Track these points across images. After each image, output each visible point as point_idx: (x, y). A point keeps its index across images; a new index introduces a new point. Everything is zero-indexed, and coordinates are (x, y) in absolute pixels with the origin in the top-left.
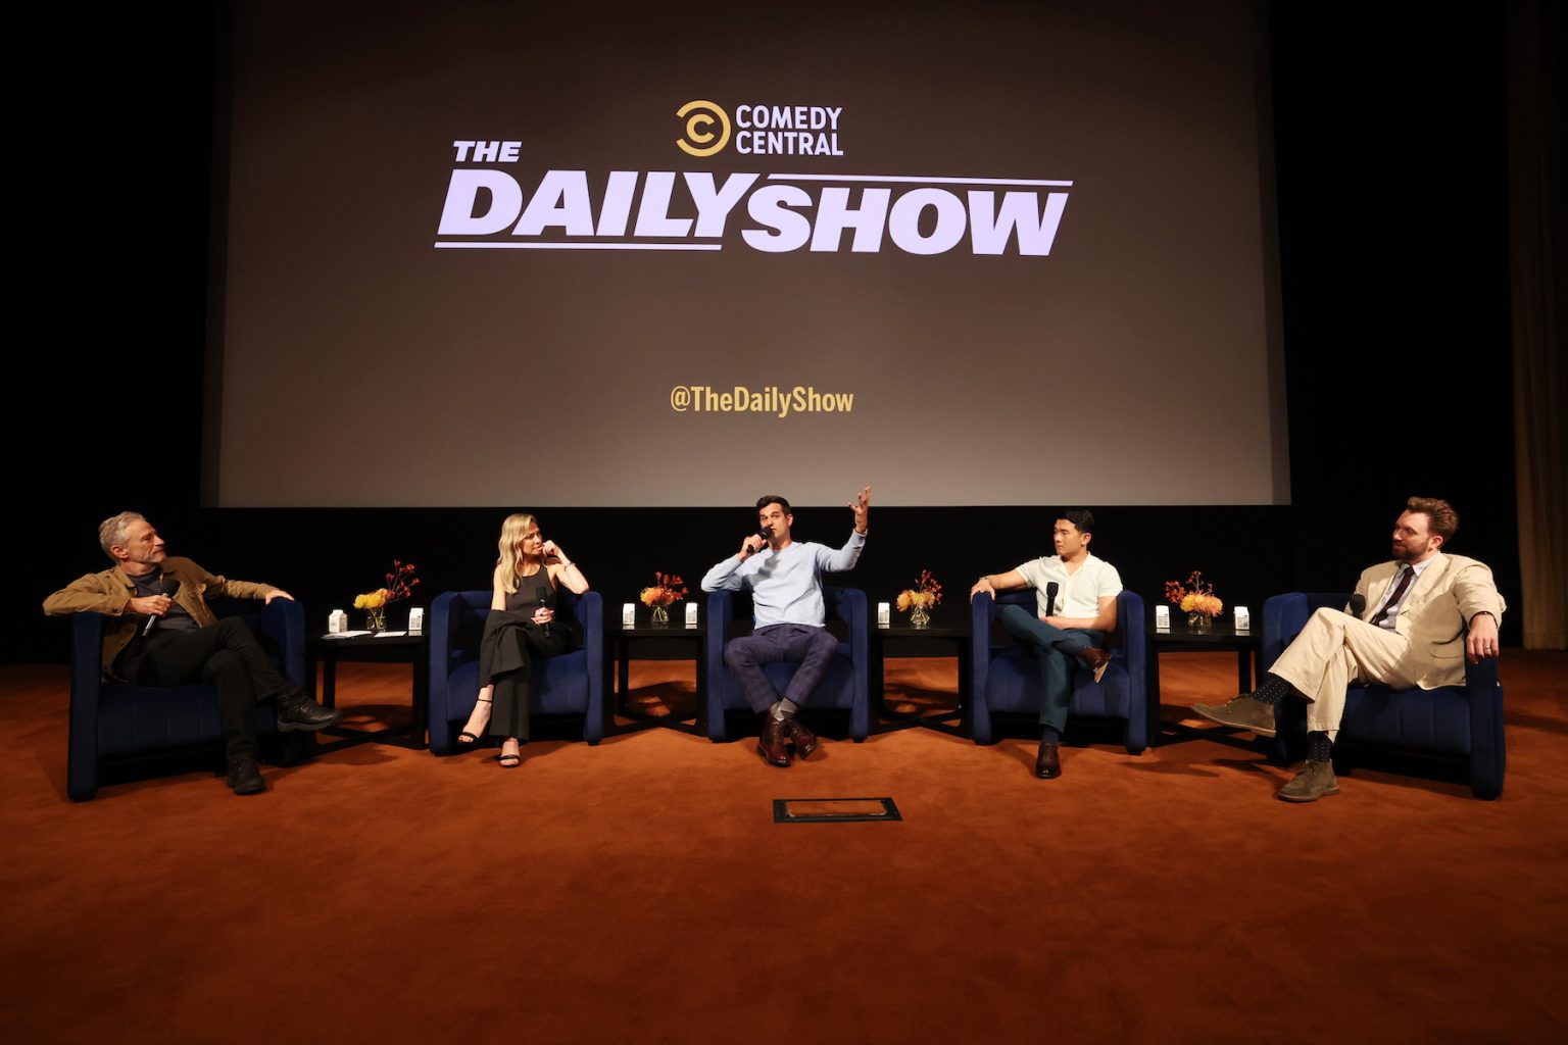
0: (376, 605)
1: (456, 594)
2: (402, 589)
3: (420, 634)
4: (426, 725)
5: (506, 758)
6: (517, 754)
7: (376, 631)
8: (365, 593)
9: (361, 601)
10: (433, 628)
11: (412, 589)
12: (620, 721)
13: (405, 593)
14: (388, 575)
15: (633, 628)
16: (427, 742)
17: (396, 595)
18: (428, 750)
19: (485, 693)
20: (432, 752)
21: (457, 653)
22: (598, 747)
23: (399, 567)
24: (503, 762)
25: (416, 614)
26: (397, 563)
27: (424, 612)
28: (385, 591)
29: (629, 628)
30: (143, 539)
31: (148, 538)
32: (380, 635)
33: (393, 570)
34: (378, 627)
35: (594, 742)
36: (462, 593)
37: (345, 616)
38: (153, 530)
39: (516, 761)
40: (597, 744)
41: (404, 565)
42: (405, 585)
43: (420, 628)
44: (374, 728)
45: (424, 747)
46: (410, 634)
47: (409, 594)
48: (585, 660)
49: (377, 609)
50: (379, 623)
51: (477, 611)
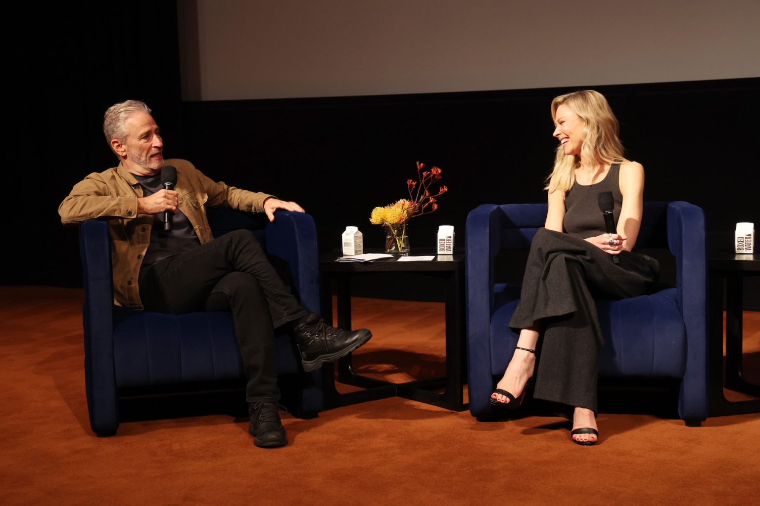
0: (396, 221)
1: (495, 207)
2: (427, 200)
3: (451, 259)
4: (465, 379)
5: (579, 431)
6: (595, 427)
7: (398, 255)
8: (383, 205)
9: (379, 215)
10: (470, 252)
11: (439, 200)
12: (732, 396)
13: (431, 205)
14: (409, 182)
15: (751, 258)
16: (466, 400)
17: (420, 208)
18: (468, 412)
19: (527, 338)
20: (473, 414)
21: (499, 287)
22: (701, 428)
23: (423, 170)
24: (577, 436)
25: (446, 232)
26: (420, 165)
27: (455, 230)
28: (407, 203)
29: (744, 258)
30: (141, 137)
31: (147, 136)
32: (403, 259)
33: (416, 177)
34: (400, 249)
35: (694, 421)
36: (502, 206)
37: (360, 234)
38: (155, 126)
39: (594, 436)
40: (699, 425)
41: (428, 168)
42: (431, 195)
43: (451, 252)
44: (399, 379)
45: (464, 407)
46: (440, 259)
47: (436, 207)
48: (678, 302)
49: (398, 226)
50: (401, 244)
51: (522, 230)
